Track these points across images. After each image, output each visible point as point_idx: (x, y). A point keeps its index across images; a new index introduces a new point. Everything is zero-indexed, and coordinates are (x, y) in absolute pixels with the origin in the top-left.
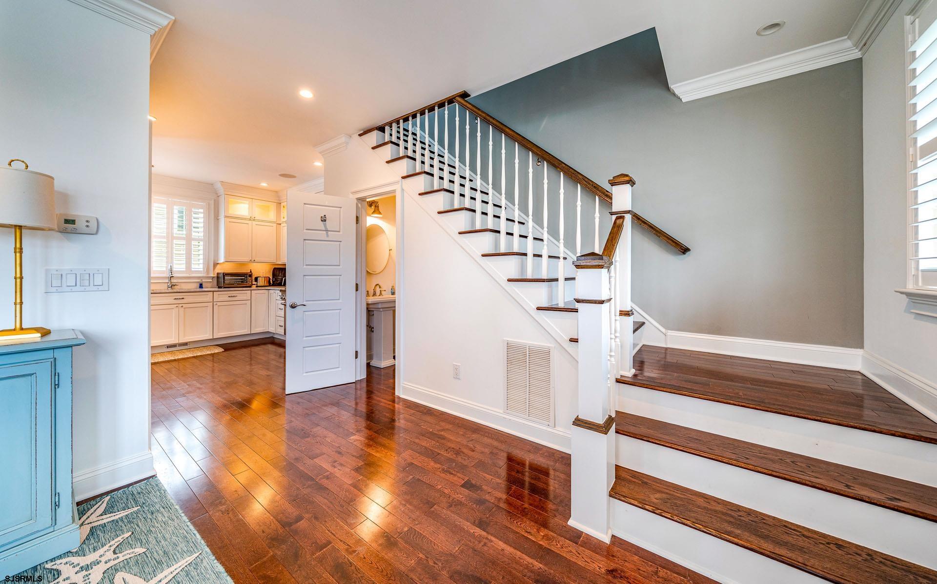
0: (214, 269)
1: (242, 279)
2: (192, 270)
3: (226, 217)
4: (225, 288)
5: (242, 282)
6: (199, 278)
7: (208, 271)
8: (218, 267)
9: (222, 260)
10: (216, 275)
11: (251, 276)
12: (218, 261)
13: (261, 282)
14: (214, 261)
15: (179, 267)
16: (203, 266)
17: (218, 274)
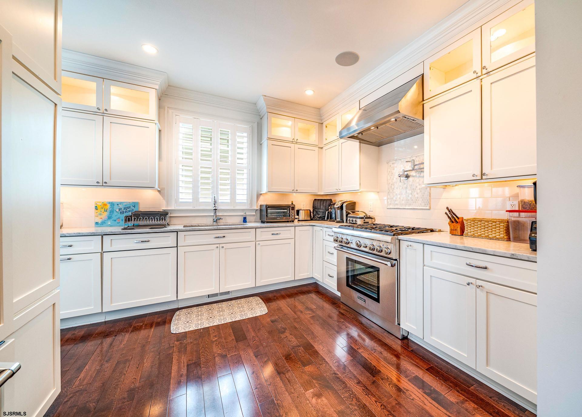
0: (257, 202)
1: (284, 212)
2: (237, 201)
3: (269, 139)
4: (268, 222)
5: (284, 216)
6: (243, 210)
7: (251, 204)
8: (262, 198)
9: (264, 190)
10: (259, 208)
11: (293, 208)
12: (261, 192)
13: (302, 216)
14: (257, 192)
15: (224, 198)
16: (247, 197)
17: (261, 206)
